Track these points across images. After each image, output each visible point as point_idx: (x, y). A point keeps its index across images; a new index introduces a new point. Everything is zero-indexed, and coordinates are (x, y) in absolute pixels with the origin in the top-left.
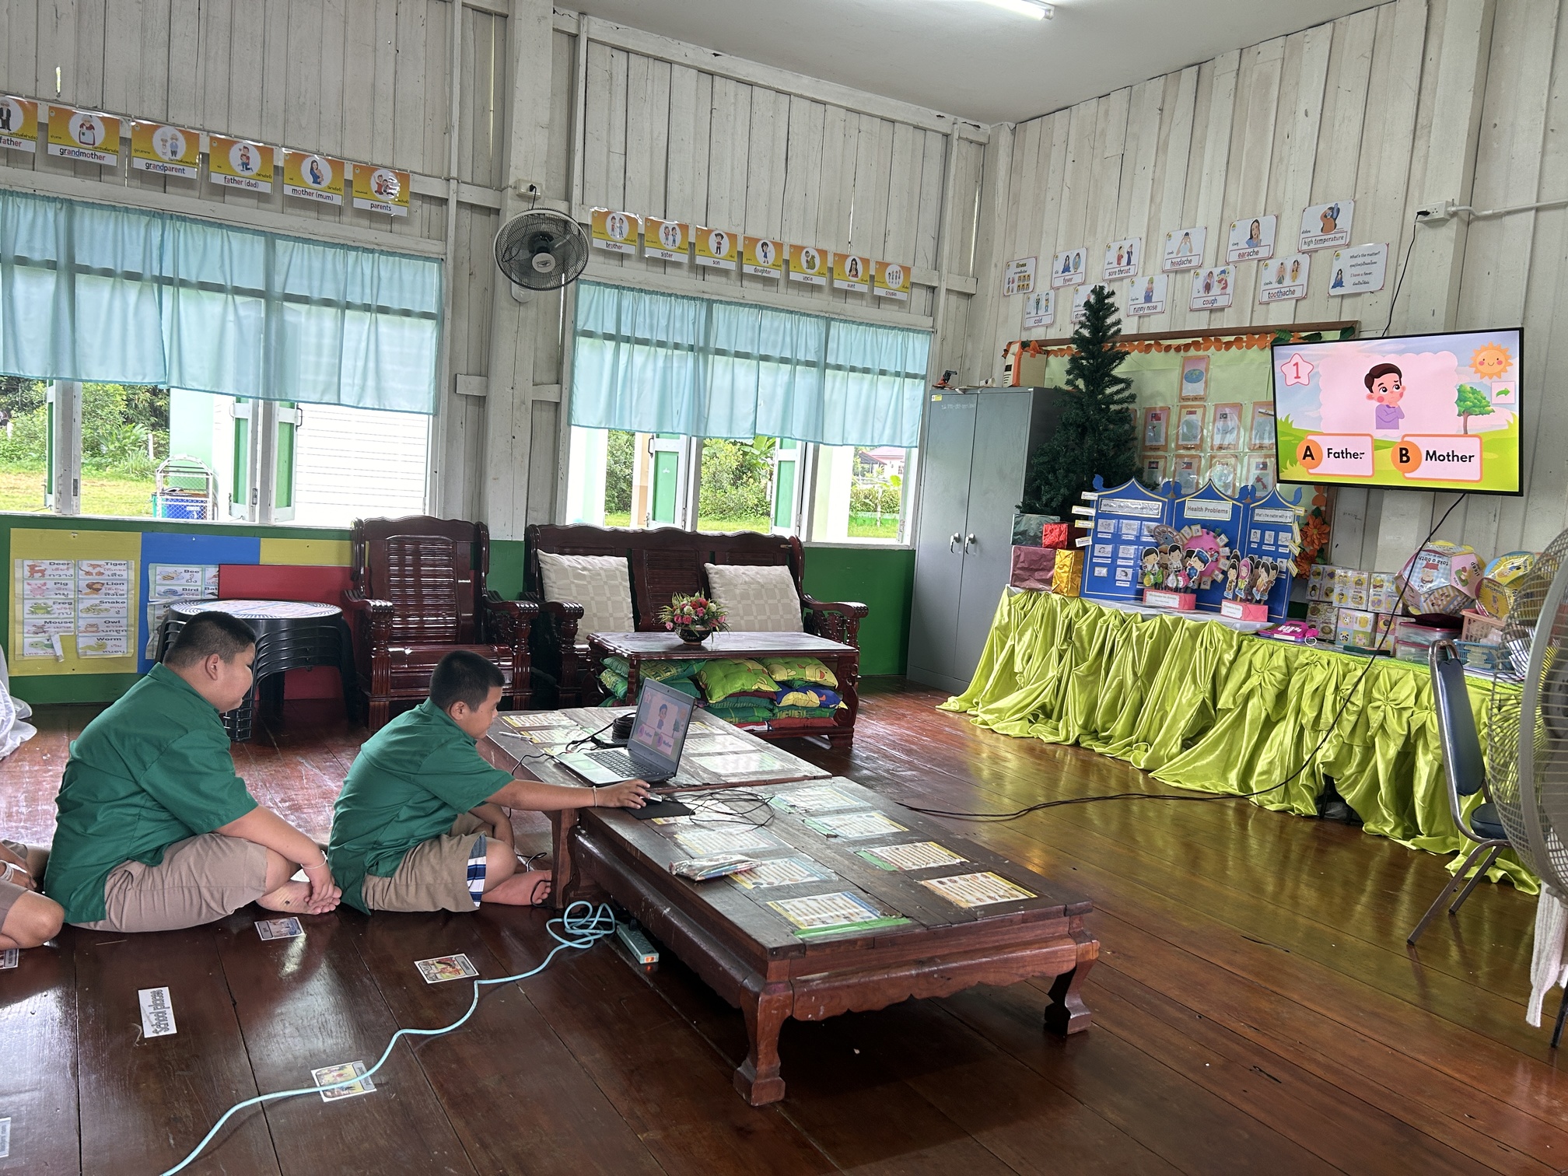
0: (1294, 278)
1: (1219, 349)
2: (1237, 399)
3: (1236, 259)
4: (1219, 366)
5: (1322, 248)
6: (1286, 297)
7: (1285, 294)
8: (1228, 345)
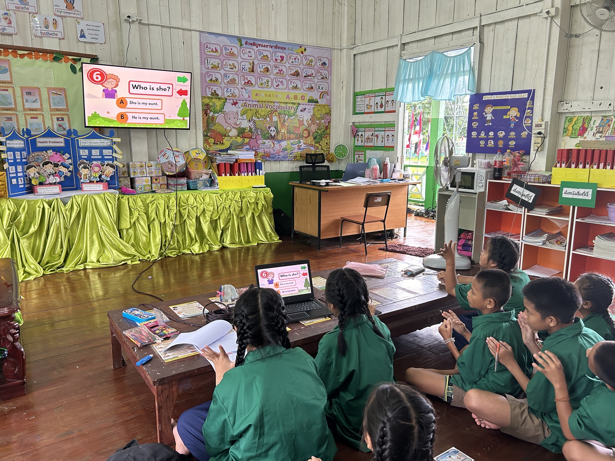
0: (56, 27)
1: (16, 57)
2: (36, 85)
3: (15, 9)
4: (19, 66)
5: (68, 17)
6: (52, 36)
7: (51, 34)
8: (22, 56)
